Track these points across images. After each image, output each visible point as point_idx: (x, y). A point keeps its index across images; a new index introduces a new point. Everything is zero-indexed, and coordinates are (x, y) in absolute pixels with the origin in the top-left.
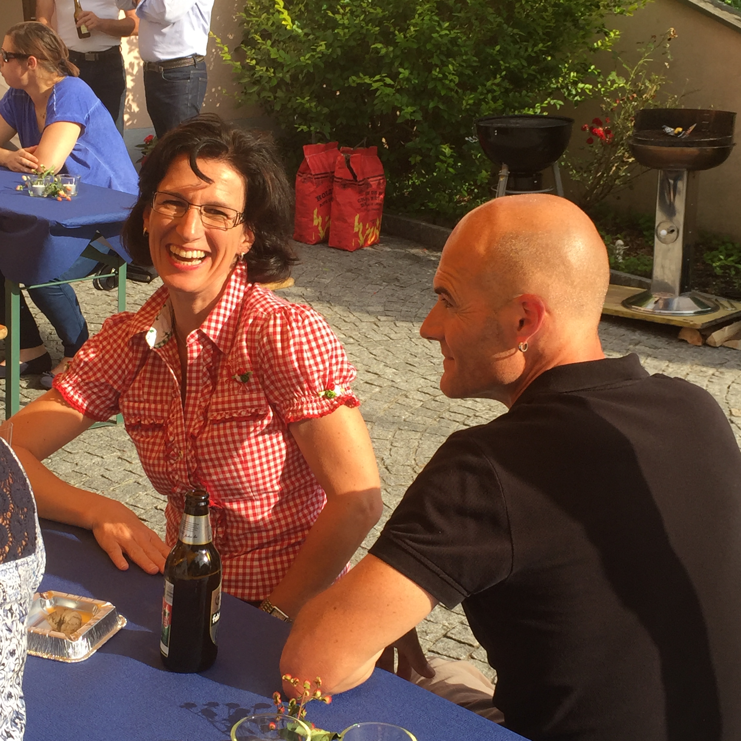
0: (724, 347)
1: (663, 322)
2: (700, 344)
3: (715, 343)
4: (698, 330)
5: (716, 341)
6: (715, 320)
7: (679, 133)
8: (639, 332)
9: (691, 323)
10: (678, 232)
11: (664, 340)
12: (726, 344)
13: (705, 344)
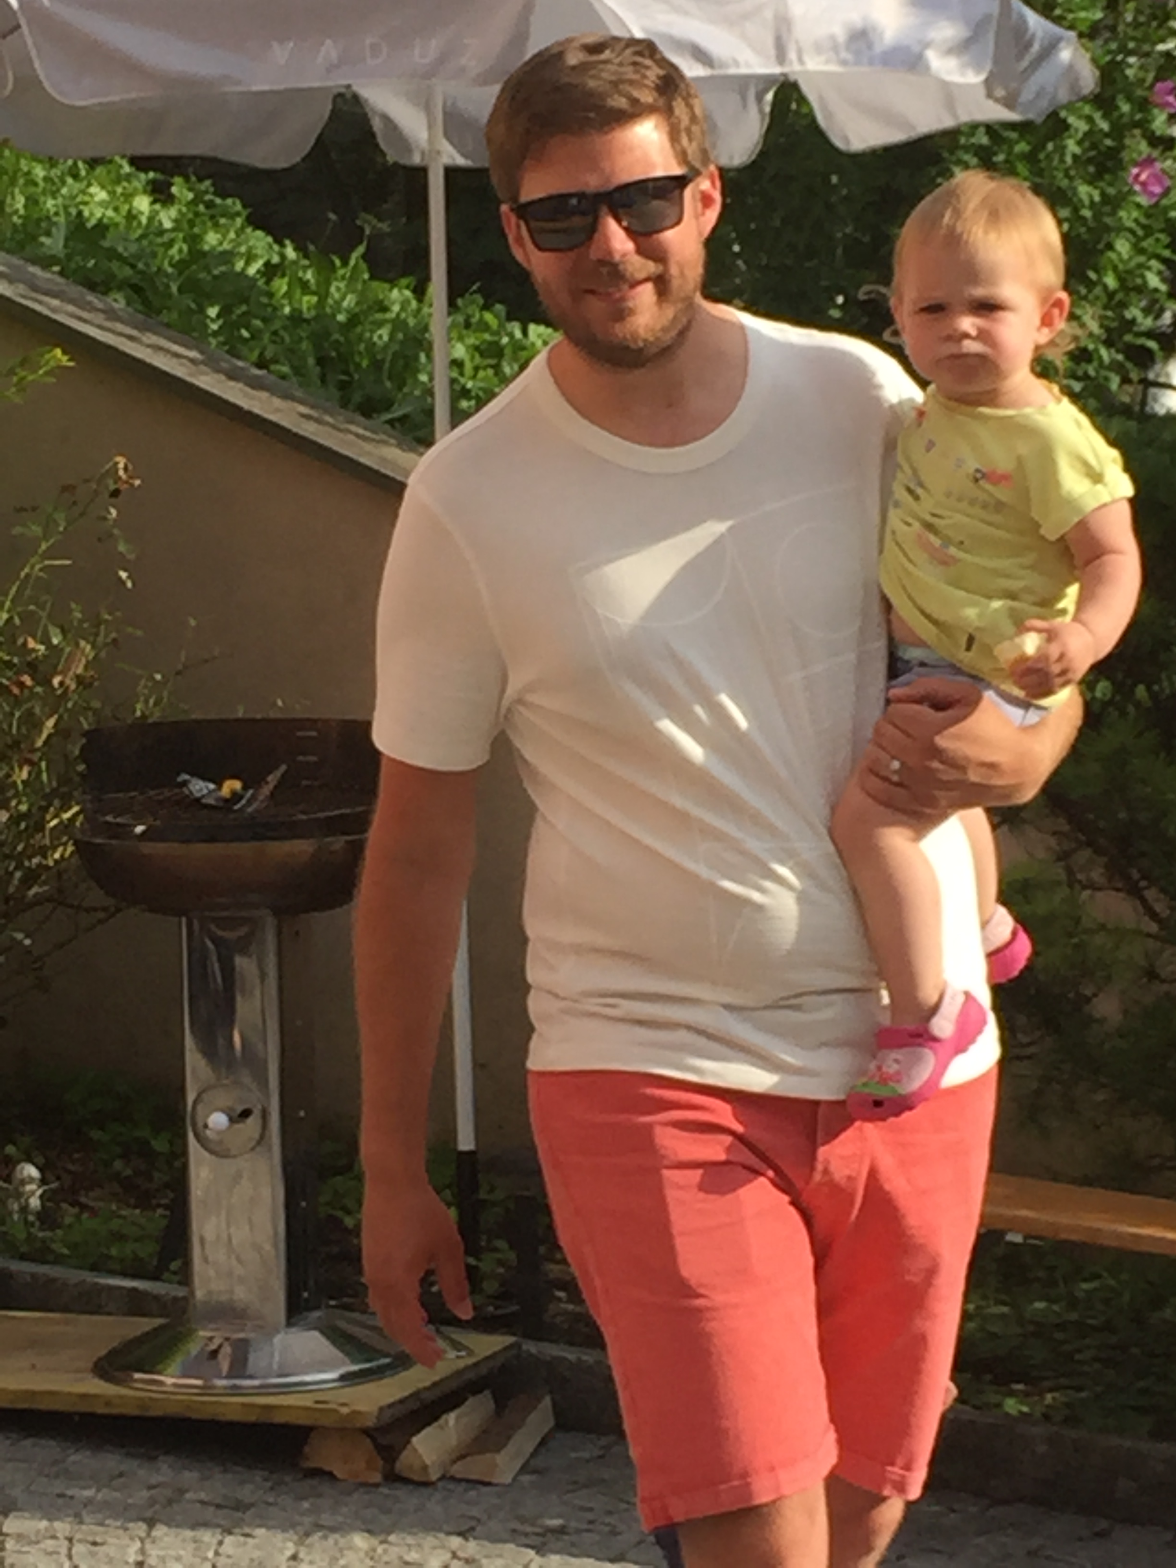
0: (453, 1479)
1: (252, 1417)
2: (377, 1478)
3: (425, 1468)
4: (366, 1432)
5: (428, 1462)
6: (415, 1395)
7: (236, 797)
8: (171, 1459)
9: (345, 1410)
10: (265, 1115)
11: (258, 1476)
12: (457, 1470)
13: (393, 1478)
